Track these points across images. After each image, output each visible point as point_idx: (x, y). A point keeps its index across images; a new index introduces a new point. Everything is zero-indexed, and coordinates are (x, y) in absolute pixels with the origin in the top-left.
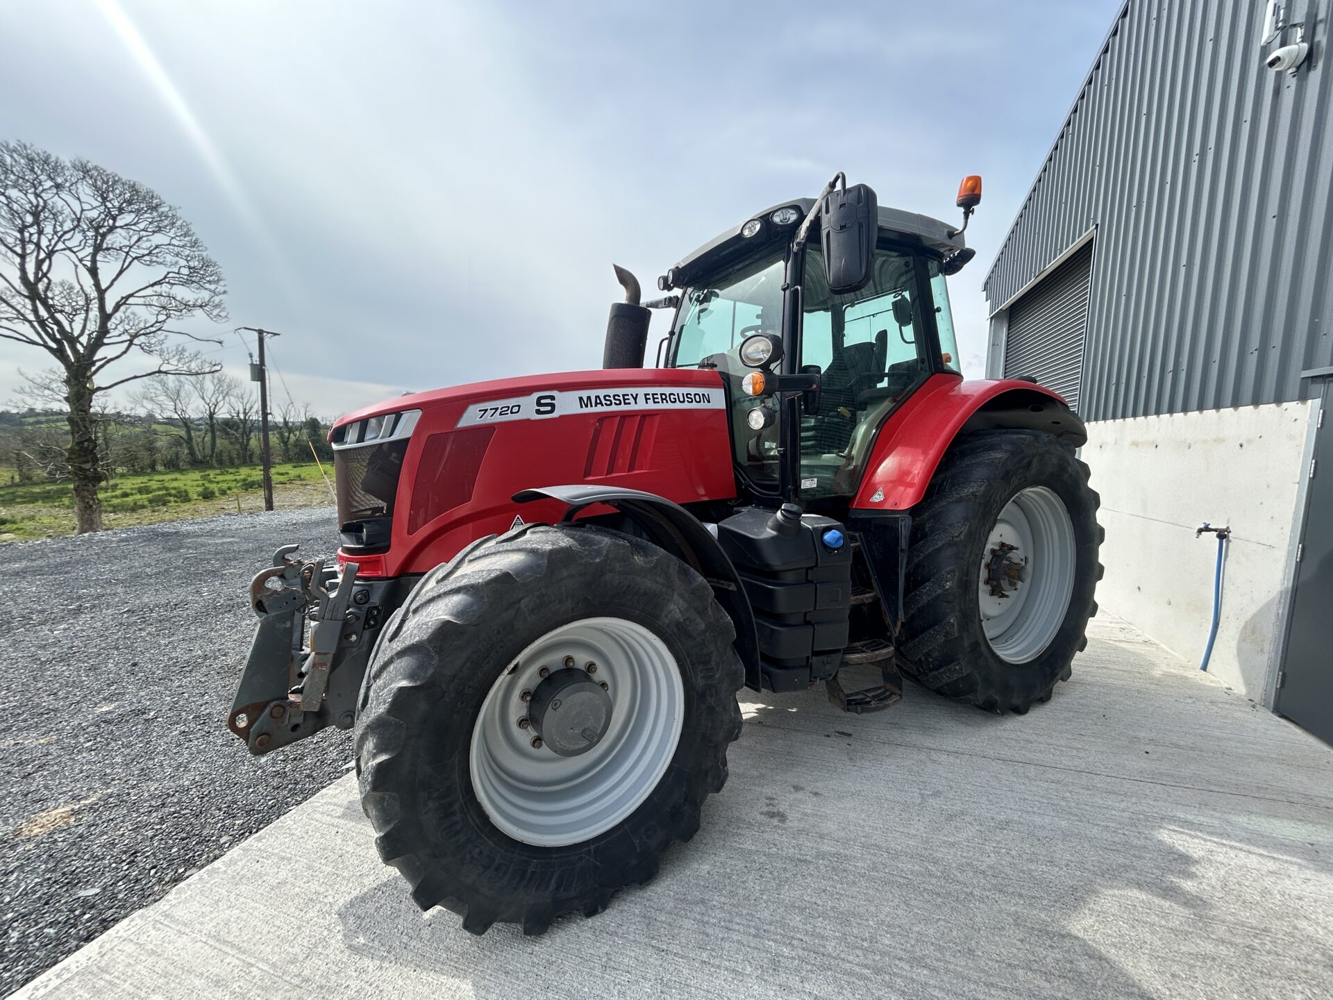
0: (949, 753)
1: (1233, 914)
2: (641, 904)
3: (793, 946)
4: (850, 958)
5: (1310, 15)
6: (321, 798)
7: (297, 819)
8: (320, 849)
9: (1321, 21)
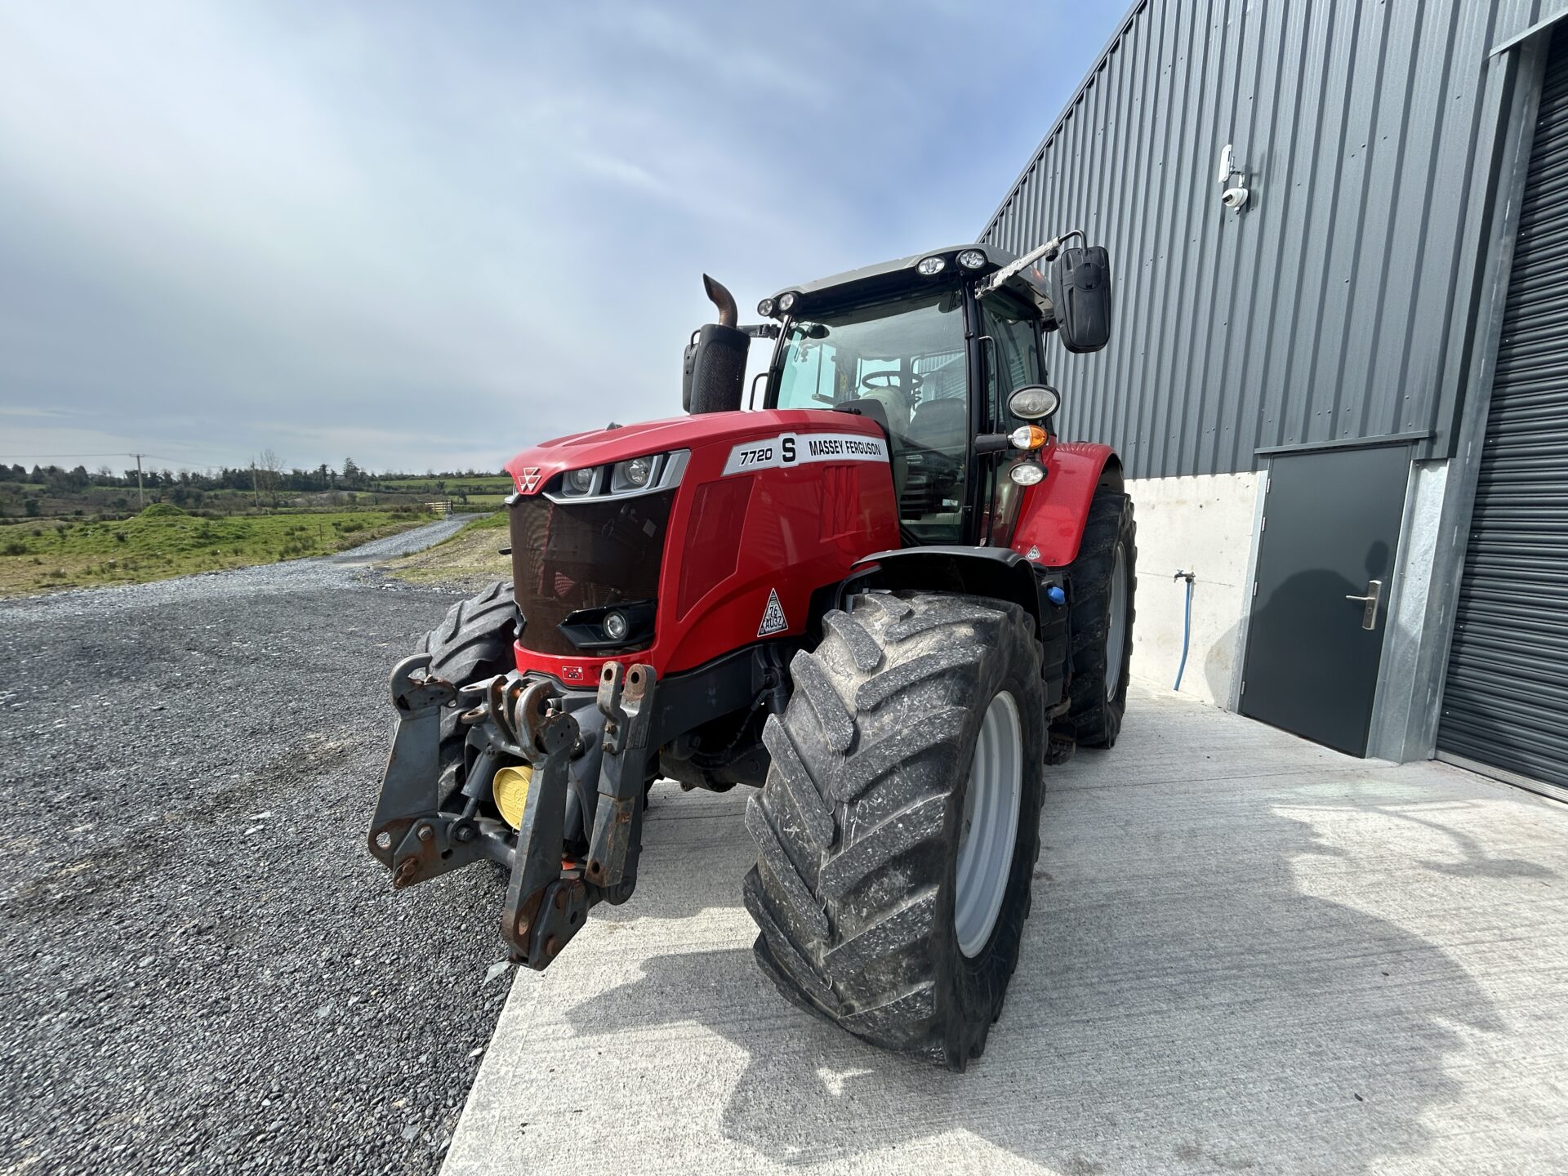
0: (1102, 788)
1: (1360, 852)
2: (1024, 991)
3: (1171, 975)
4: (1214, 966)
5: (1248, 167)
6: (514, 1024)
7: (510, 1061)
8: (601, 1080)
9: (1256, 175)
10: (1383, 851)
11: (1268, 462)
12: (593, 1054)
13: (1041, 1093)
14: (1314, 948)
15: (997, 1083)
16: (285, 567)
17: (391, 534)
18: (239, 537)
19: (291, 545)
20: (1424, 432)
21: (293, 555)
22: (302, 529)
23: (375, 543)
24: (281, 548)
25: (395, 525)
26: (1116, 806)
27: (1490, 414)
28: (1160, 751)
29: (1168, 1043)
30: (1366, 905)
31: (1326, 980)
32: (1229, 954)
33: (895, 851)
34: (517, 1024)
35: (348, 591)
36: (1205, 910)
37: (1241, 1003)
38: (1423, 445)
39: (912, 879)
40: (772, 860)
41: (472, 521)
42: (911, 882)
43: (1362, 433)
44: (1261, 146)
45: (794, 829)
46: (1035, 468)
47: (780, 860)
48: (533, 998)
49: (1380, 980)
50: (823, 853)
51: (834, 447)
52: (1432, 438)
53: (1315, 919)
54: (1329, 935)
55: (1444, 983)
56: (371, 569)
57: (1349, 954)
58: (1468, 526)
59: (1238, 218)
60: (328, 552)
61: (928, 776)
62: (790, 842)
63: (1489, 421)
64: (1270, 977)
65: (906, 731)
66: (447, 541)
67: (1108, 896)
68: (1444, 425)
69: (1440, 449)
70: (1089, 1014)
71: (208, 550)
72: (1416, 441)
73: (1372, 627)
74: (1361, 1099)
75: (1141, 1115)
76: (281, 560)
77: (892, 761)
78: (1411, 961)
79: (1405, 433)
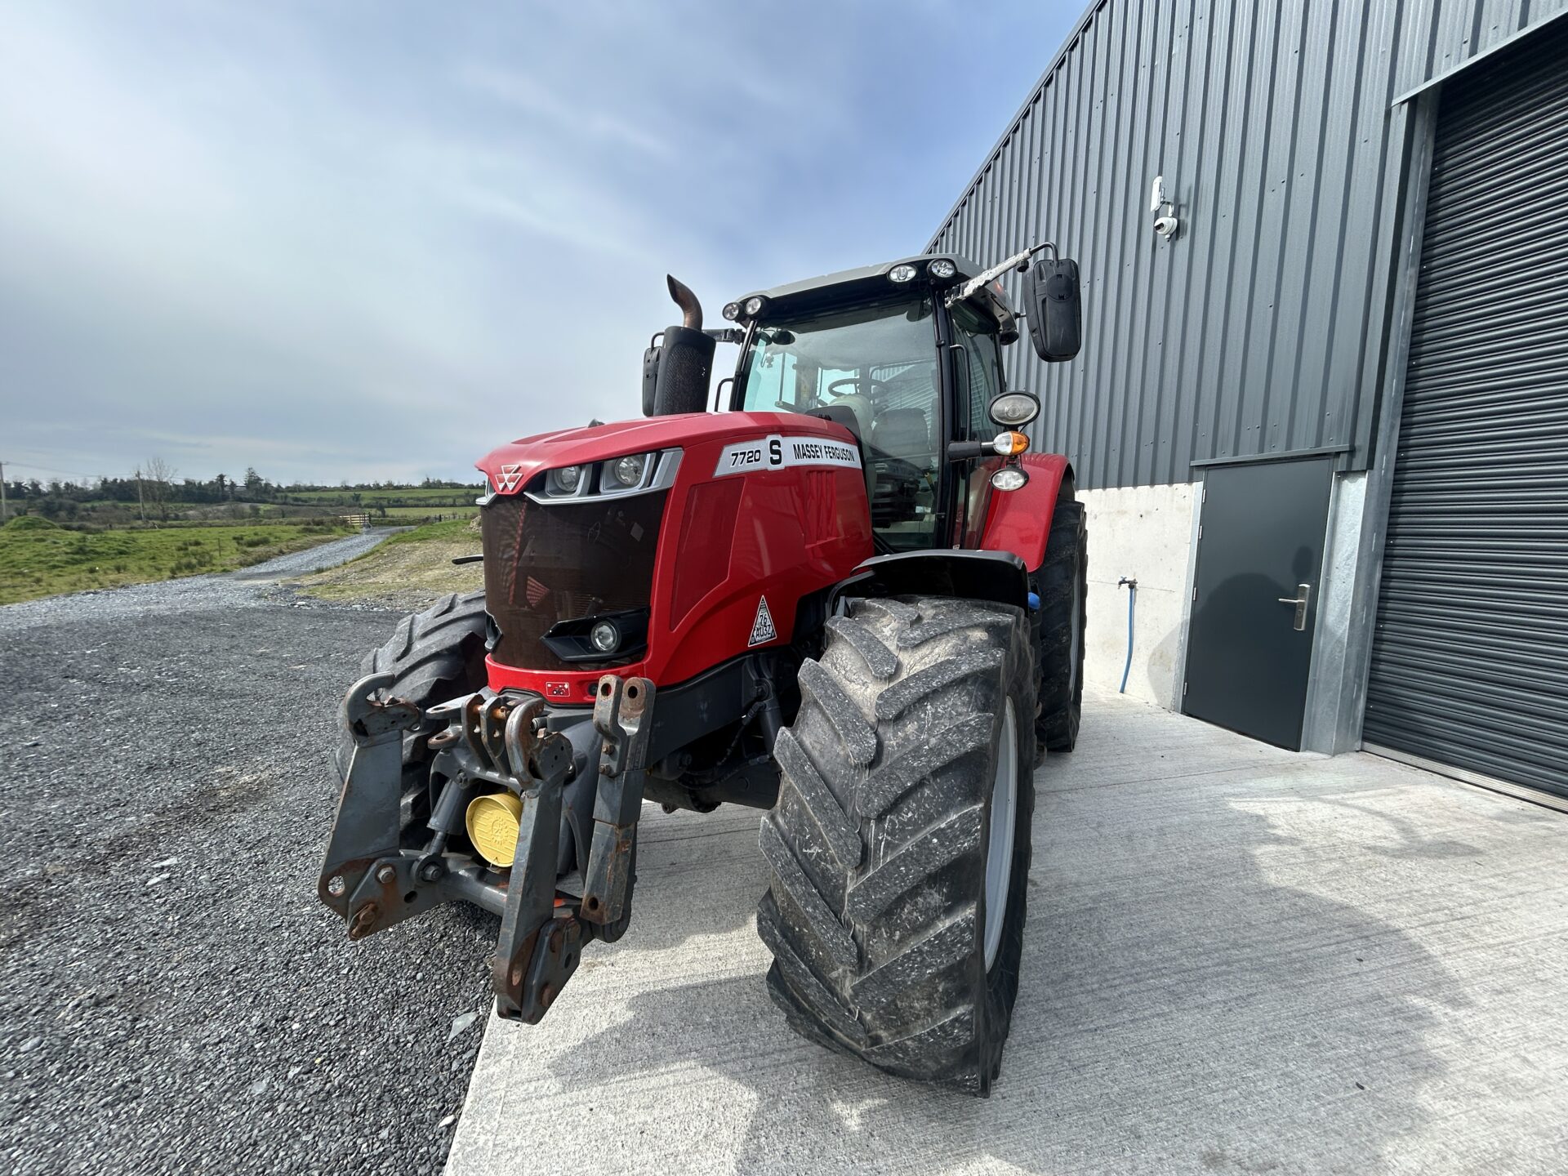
1: (1314, 842)
2: (1028, 1003)
3: (1166, 975)
5: (1177, 198)
6: (489, 1084)
7: (489, 1128)
8: (596, 1141)
9: (1184, 206)
10: (1334, 841)
11: (1203, 473)
12: (584, 1112)
13: (1062, 1110)
14: (1291, 938)
15: (1017, 1104)
16: (177, 585)
17: (302, 548)
18: (121, 553)
19: (184, 561)
20: (1345, 446)
21: (187, 572)
22: (197, 543)
23: (282, 558)
24: (173, 564)
25: (305, 539)
26: (1086, 808)
27: (1401, 430)
28: (1117, 752)
29: (1175, 1046)
30: (1329, 893)
31: (1307, 969)
32: (1217, 950)
33: (931, 869)
34: (493, 1084)
35: (255, 610)
36: (1186, 907)
37: (1236, 999)
38: (1344, 458)
39: (948, 897)
40: (792, 884)
41: (393, 534)
42: (947, 901)
43: (1289, 447)
44: (1189, 179)
45: (815, 850)
46: (1016, 474)
47: (801, 883)
48: (509, 1053)
49: (1356, 966)
50: (850, 874)
51: (813, 452)
52: (1352, 452)
53: (1287, 909)
54: (1303, 925)
55: (1413, 965)
56: (280, 586)
57: (1324, 942)
58: (1385, 532)
59: (1168, 245)
60: (228, 568)
61: (960, 787)
62: (811, 864)
63: (1400, 437)
64: (1257, 971)
65: (933, 741)
66: (366, 556)
67: (1094, 900)
68: (1362, 441)
69: (1359, 461)
70: (1096, 1023)
71: (84, 567)
72: (1338, 454)
73: (1303, 629)
74: (1362, 1088)
75: (1162, 1124)
76: (173, 578)
77: (921, 772)
78: (1379, 945)
79: (1325, 448)
